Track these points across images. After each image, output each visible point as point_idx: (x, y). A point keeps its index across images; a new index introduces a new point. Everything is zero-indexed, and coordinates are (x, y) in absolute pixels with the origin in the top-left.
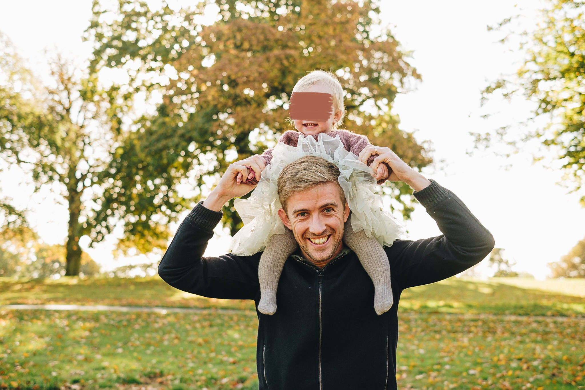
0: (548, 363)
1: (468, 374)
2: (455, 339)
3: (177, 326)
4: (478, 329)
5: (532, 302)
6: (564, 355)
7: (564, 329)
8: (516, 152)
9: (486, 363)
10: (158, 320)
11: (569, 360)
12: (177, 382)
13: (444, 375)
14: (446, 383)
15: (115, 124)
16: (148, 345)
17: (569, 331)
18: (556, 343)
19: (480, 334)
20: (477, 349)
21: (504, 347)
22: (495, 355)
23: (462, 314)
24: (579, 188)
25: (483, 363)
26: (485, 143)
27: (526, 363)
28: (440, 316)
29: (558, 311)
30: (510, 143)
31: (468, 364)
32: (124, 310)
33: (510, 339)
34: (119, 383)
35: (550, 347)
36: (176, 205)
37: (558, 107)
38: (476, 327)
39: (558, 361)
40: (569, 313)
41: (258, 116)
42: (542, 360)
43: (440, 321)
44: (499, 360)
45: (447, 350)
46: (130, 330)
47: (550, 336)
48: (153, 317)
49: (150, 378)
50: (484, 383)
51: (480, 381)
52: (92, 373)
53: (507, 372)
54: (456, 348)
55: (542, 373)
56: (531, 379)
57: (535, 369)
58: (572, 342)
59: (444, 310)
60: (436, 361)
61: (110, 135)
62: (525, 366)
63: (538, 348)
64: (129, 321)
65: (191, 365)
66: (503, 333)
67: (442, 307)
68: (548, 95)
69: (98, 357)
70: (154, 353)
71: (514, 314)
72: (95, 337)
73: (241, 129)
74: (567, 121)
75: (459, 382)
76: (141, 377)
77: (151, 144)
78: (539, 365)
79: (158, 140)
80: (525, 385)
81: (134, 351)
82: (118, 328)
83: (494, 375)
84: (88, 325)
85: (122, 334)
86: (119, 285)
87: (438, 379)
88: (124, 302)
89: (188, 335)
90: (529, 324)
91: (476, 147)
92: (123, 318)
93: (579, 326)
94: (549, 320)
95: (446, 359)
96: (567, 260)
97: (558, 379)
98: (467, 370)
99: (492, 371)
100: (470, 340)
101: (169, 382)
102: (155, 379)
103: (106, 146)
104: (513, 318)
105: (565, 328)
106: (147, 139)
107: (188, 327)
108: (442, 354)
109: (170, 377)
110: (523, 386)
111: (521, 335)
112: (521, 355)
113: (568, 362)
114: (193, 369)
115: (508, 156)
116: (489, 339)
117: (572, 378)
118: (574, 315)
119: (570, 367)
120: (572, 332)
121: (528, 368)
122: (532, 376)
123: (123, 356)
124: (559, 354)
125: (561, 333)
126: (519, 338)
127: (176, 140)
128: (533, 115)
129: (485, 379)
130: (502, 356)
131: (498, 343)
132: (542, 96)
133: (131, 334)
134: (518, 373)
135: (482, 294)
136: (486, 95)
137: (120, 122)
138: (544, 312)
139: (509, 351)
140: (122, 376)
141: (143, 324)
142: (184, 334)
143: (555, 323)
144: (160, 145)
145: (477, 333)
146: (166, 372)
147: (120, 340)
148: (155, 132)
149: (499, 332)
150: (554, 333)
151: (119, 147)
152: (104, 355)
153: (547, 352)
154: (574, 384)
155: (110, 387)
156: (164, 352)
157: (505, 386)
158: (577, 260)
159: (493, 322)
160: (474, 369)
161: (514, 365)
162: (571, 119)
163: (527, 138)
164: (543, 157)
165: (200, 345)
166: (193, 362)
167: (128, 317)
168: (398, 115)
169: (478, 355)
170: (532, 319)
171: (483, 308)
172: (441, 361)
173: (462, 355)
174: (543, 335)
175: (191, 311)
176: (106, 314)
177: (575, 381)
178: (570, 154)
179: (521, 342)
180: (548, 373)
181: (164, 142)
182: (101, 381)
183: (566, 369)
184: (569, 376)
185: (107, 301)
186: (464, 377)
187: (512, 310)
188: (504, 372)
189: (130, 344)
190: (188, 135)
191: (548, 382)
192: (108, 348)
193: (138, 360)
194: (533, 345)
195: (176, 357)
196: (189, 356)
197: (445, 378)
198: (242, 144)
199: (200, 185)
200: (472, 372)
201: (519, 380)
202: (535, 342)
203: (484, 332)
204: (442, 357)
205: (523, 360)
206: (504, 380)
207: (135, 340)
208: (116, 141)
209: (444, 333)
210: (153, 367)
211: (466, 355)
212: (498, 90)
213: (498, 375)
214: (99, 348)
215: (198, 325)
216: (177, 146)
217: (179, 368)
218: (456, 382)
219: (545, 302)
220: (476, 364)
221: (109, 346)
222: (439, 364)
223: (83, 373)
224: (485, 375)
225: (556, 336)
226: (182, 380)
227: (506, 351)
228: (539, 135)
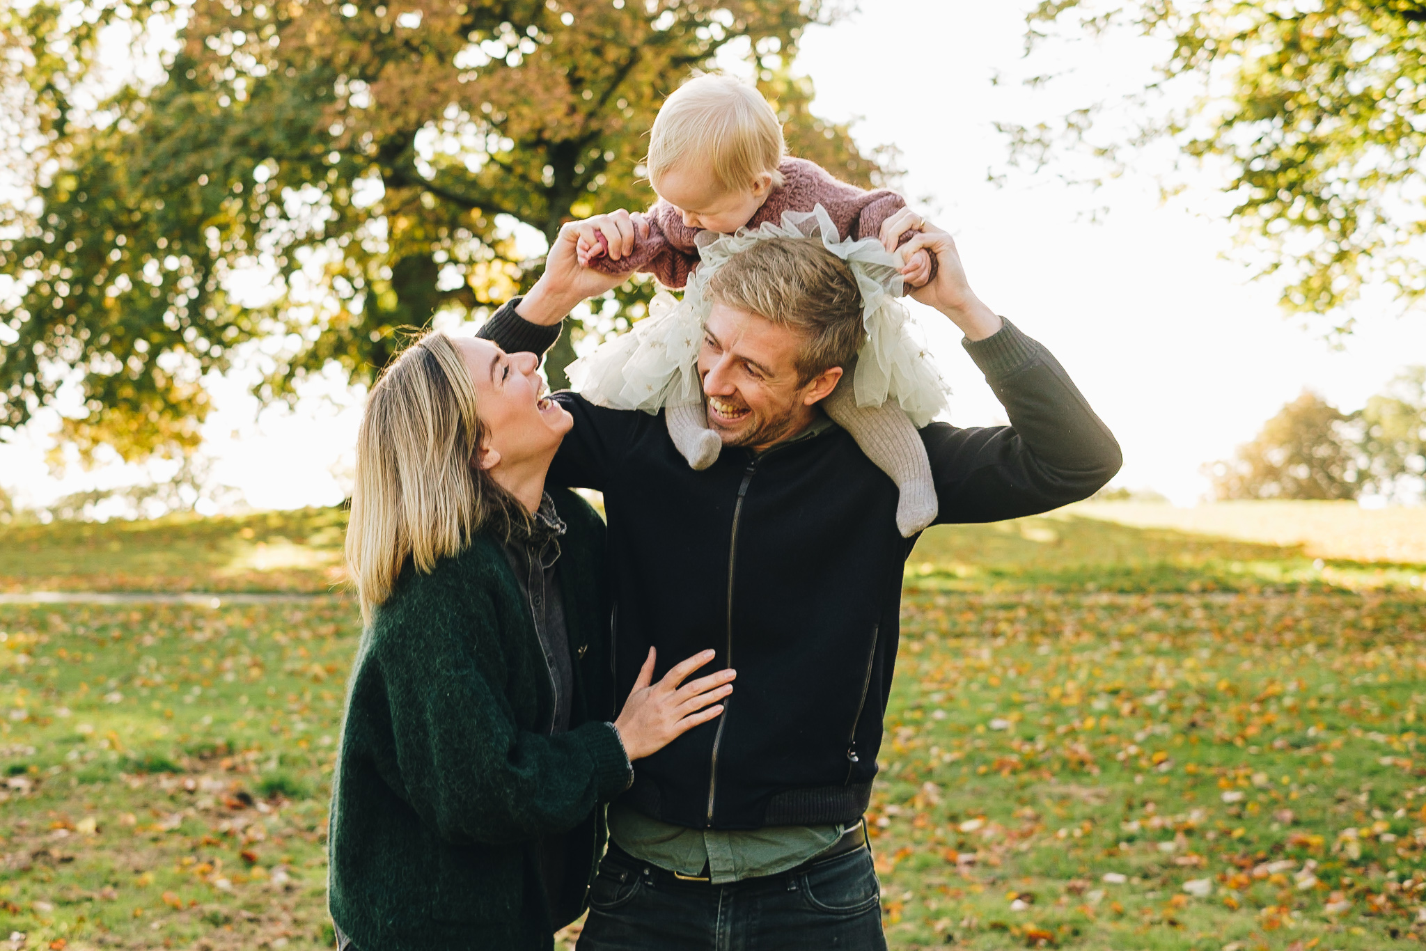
0: (1181, 698)
1: (989, 729)
2: (958, 653)
3: (253, 636)
4: (1018, 626)
5: (1153, 561)
6: (1220, 679)
7: (1229, 622)
8: (1117, 175)
9: (1032, 702)
10: (200, 623)
11: (1233, 691)
12: (272, 766)
13: (929, 733)
14: (935, 751)
15: (49, 109)
16: (186, 683)
17: (1239, 625)
18: (1205, 654)
19: (1022, 638)
20: (1012, 674)
21: (1079, 666)
22: (1054, 685)
23: (978, 593)
24: (1276, 266)
25: (1026, 703)
26: (1037, 150)
27: (1129, 699)
28: (922, 599)
29: (1217, 581)
30: (1103, 152)
31: (989, 708)
32: (108, 600)
33: (1094, 649)
34: (128, 772)
35: (1189, 663)
36: (226, 326)
37: (1224, 54)
38: (1011, 621)
39: (1207, 694)
40: (1244, 583)
41: (443, 87)
42: (1169, 692)
43: (922, 609)
44: (1064, 695)
45: (938, 677)
46: (132, 649)
47: (1193, 638)
48: (186, 617)
49: (202, 758)
50: (1027, 748)
51: (1016, 744)
52: (53, 749)
53: (1082, 721)
54: (961, 672)
55: (1165, 720)
56: (1140, 736)
57: (1150, 714)
58: (1245, 650)
59: (932, 584)
60: (911, 703)
61: (35, 140)
62: (1126, 708)
63: (1161, 667)
64: (125, 626)
65: (301, 726)
66: (1078, 634)
67: (929, 576)
68: (1197, 25)
69: (64, 713)
70: (202, 701)
71: (1109, 589)
72: (47, 668)
73: (399, 122)
74: (1247, 91)
75: (968, 748)
76: (179, 757)
77: (156, 166)
78: (1161, 702)
79: (176, 154)
80: (1125, 749)
81: (153, 696)
82: (101, 643)
83: (1051, 729)
84: (21, 638)
85: (113, 660)
86: (79, 541)
87: (917, 742)
88: (104, 582)
89: (281, 659)
90: (1144, 611)
91: (1013, 163)
92: (106, 620)
93: (1264, 613)
94: (1192, 601)
95: (936, 698)
96: (1251, 455)
97: (1201, 733)
98: (986, 720)
99: (1046, 720)
100: (996, 652)
101: (253, 768)
102: (213, 761)
103: (26, 169)
104: (1104, 599)
105: (1230, 619)
106: (147, 152)
107: (281, 638)
108: (926, 686)
109: (252, 756)
110: (1119, 751)
111: (1122, 638)
112: (1119, 682)
113: (1230, 695)
114: (307, 737)
115: (1098, 183)
116: (1044, 649)
117: (1236, 730)
118: (1255, 590)
119: (1234, 707)
120: (1246, 629)
121: (1133, 712)
122: (1143, 728)
123: (123, 708)
124: (1209, 677)
125: (1221, 631)
126: (1116, 646)
127: (224, 152)
128: (1158, 77)
129: (1030, 739)
130: (1071, 686)
131: (1063, 659)
132: (1184, 27)
133: (137, 658)
134: (1107, 722)
135: (1032, 543)
136: (1037, 25)
137: (63, 106)
138: (1181, 582)
139: (1091, 675)
140: (133, 755)
141: (164, 633)
142: (272, 656)
143: (1207, 607)
144: (182, 167)
145: (1015, 636)
146: (240, 743)
147: (111, 673)
148: (170, 132)
149: (1068, 632)
150: (1203, 631)
151: (64, 173)
152: (78, 708)
153: (1181, 675)
154: (1239, 742)
155: (107, 780)
156: (228, 697)
157: (1076, 752)
158: (1277, 456)
159: (1054, 608)
160: (1003, 718)
161: (1100, 704)
162: (1256, 86)
163: (1146, 135)
164: (1184, 187)
165: (316, 679)
166: (304, 720)
167: (121, 617)
168: (809, 78)
169: (1013, 685)
170: (1150, 600)
171: (1031, 578)
172: (924, 701)
173: (975, 687)
174: (1174, 638)
175: (281, 600)
176: (63, 611)
177: (1244, 737)
178: (1251, 177)
179: (1120, 655)
180: (1181, 720)
181: (193, 159)
182: (80, 769)
183: (1224, 711)
184: (1230, 725)
185: (55, 581)
186: (979, 737)
187: (1104, 581)
188: (1076, 723)
189: (137, 683)
190: (255, 141)
191: (1179, 740)
192: (83, 693)
193: (166, 718)
194: (1149, 660)
195: (261, 708)
196: (294, 707)
197: (931, 739)
198: (400, 161)
199: (286, 272)
200: (997, 724)
201: (1111, 739)
202: (1156, 652)
203: (1031, 635)
204: (926, 694)
205: (1123, 694)
206: (1076, 740)
207: (150, 670)
208: (55, 155)
209: (932, 637)
210: (208, 734)
211: (986, 687)
212: (1068, 12)
213: (1061, 729)
214: (60, 693)
215: (305, 634)
216: (228, 167)
217: (275, 734)
218: (960, 747)
219: (1186, 560)
220: (1009, 705)
221: (84, 688)
222: (918, 707)
223: (31, 751)
224: (1029, 731)
225: (1207, 638)
226: (282, 761)
227: (1083, 675)
228: (1174, 129)
